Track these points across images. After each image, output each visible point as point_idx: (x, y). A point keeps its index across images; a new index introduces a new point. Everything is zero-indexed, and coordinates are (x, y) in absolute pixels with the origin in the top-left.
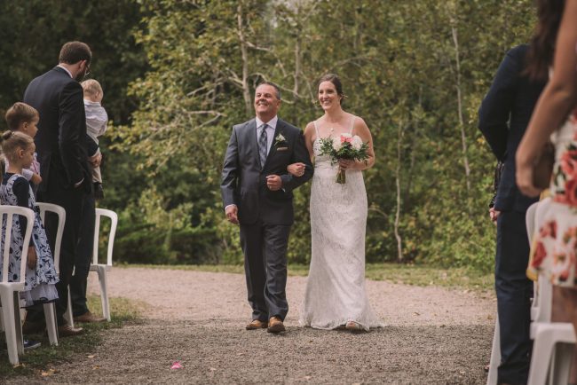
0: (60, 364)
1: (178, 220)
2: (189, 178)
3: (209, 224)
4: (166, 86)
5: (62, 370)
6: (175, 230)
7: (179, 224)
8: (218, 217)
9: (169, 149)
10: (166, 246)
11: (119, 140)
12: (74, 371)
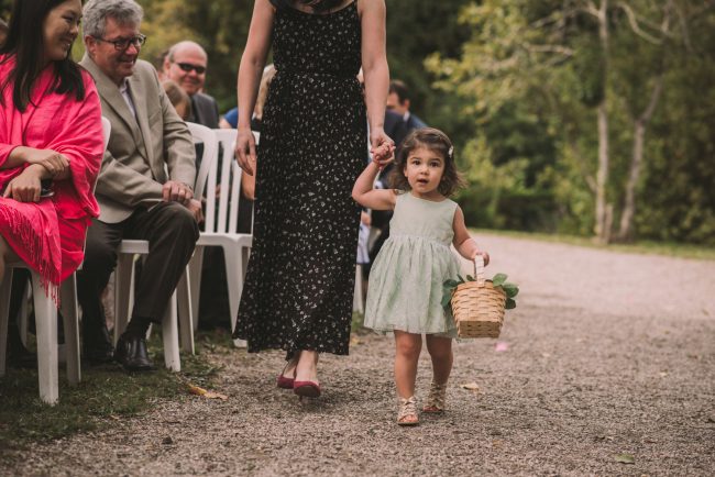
0: (364, 334)
1: (508, 179)
2: (525, 129)
3: (548, 185)
4: (506, 13)
5: (367, 342)
6: (504, 191)
7: (509, 183)
8: (558, 177)
9: (504, 92)
10: (491, 209)
11: (444, 77)
12: (381, 344)
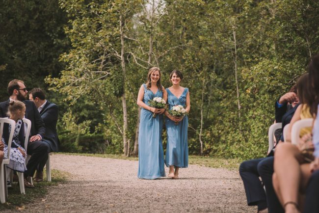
0: (28, 204)
1: (83, 130)
2: (88, 107)
3: (100, 132)
4: (80, 57)
5: (29, 207)
6: (81, 135)
7: (83, 131)
8: (105, 128)
9: (80, 91)
10: (76, 143)
11: (54, 85)
12: (36, 208)
